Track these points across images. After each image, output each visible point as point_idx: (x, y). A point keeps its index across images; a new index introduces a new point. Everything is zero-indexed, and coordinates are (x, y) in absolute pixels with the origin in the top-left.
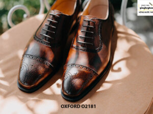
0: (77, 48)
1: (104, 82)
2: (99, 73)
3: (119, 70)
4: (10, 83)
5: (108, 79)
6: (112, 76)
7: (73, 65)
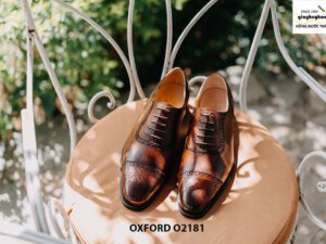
0: (195, 151)
1: (229, 191)
2: (223, 180)
3: (247, 175)
4: (112, 199)
5: (234, 187)
6: (238, 184)
7: (192, 172)
